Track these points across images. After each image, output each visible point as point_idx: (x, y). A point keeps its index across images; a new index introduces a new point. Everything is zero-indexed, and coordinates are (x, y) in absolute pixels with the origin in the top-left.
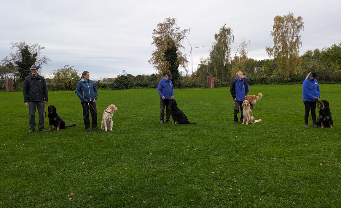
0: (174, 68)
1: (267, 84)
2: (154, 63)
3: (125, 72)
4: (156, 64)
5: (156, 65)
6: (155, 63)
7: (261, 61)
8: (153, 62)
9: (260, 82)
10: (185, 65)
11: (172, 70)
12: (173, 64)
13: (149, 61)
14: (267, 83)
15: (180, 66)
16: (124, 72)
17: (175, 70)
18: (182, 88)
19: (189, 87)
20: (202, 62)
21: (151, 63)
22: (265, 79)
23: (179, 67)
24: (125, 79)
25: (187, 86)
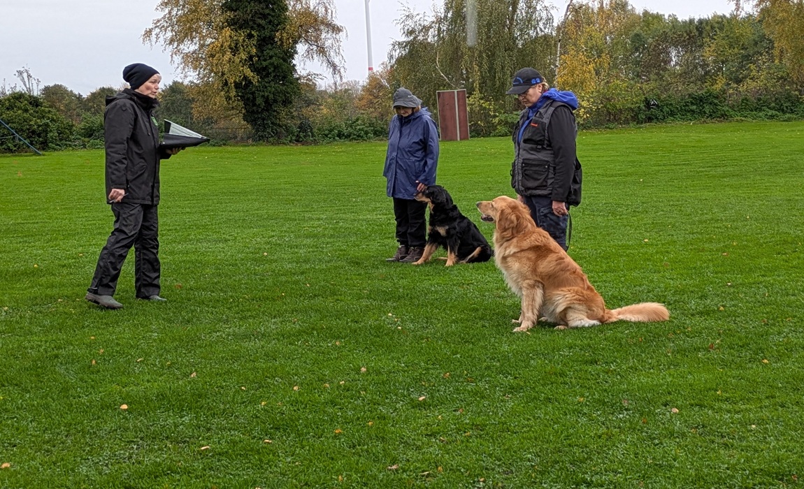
0: (271, 57)
1: (724, 117)
2: (172, 41)
3: (29, 76)
4: (181, 41)
5: (182, 46)
6: (178, 39)
7: (701, 21)
8: (169, 34)
9: (693, 111)
10: (328, 43)
11: (265, 69)
12: (265, 42)
13: (148, 33)
14: (722, 115)
15: (301, 48)
16: (23, 80)
17: (276, 67)
18: (315, 142)
19: (348, 136)
20: (411, 32)
21: (157, 37)
22: (717, 98)
23: (296, 56)
24: (29, 107)
25: (340, 135)
